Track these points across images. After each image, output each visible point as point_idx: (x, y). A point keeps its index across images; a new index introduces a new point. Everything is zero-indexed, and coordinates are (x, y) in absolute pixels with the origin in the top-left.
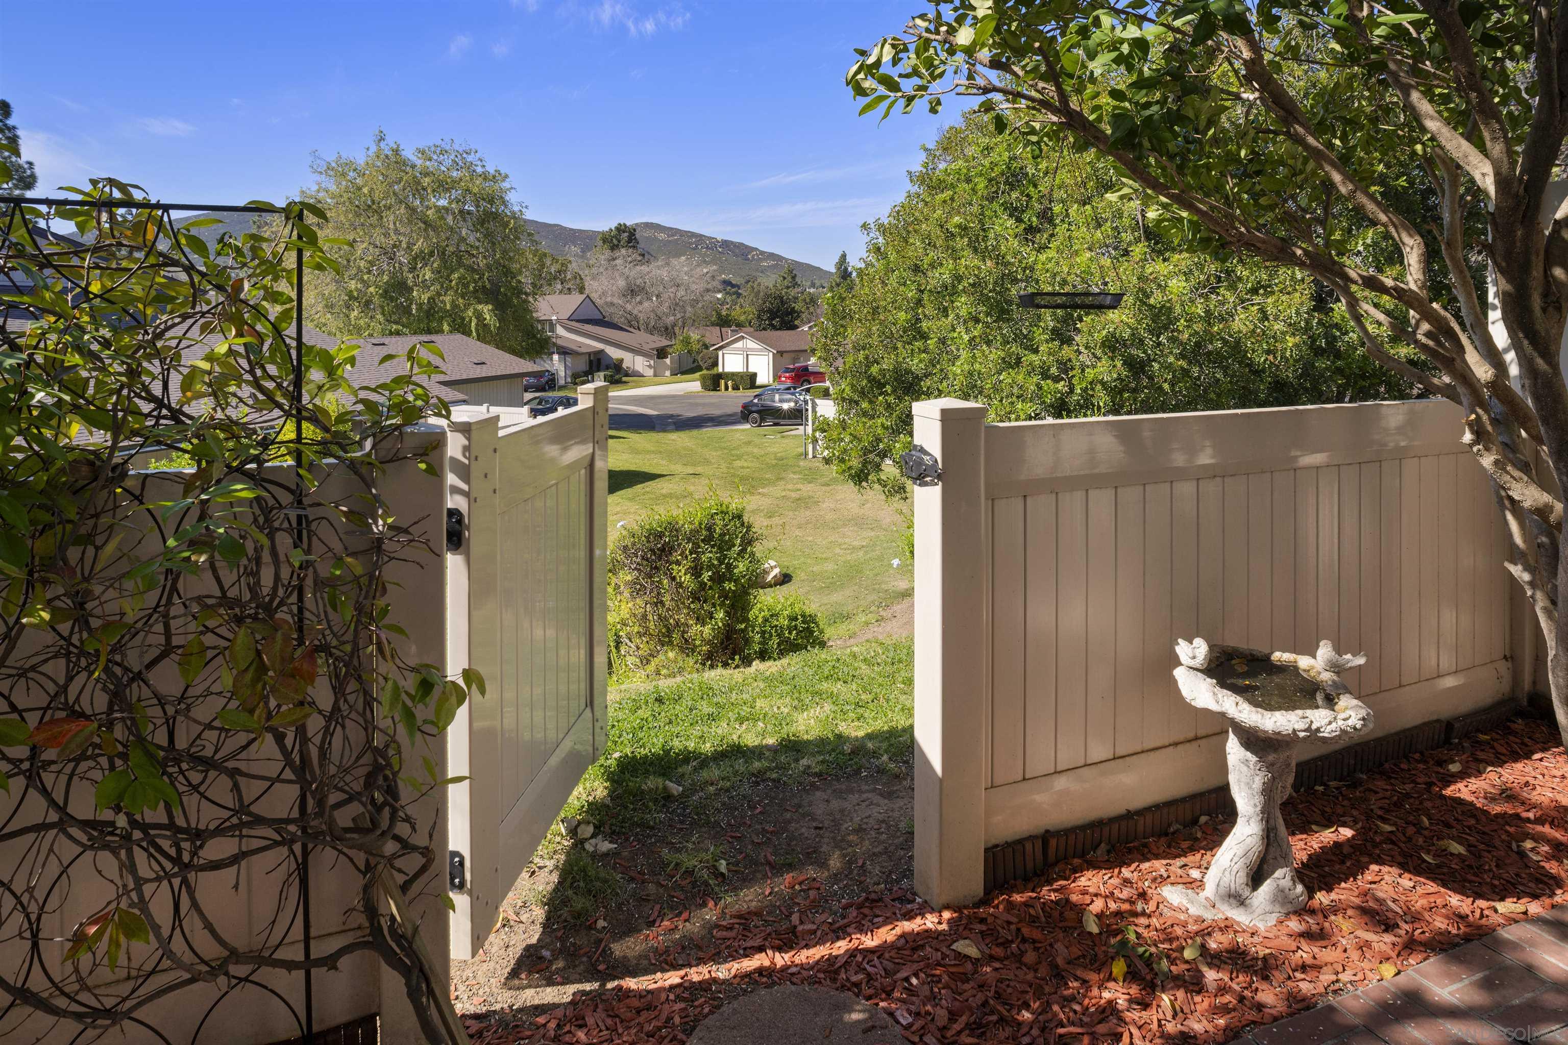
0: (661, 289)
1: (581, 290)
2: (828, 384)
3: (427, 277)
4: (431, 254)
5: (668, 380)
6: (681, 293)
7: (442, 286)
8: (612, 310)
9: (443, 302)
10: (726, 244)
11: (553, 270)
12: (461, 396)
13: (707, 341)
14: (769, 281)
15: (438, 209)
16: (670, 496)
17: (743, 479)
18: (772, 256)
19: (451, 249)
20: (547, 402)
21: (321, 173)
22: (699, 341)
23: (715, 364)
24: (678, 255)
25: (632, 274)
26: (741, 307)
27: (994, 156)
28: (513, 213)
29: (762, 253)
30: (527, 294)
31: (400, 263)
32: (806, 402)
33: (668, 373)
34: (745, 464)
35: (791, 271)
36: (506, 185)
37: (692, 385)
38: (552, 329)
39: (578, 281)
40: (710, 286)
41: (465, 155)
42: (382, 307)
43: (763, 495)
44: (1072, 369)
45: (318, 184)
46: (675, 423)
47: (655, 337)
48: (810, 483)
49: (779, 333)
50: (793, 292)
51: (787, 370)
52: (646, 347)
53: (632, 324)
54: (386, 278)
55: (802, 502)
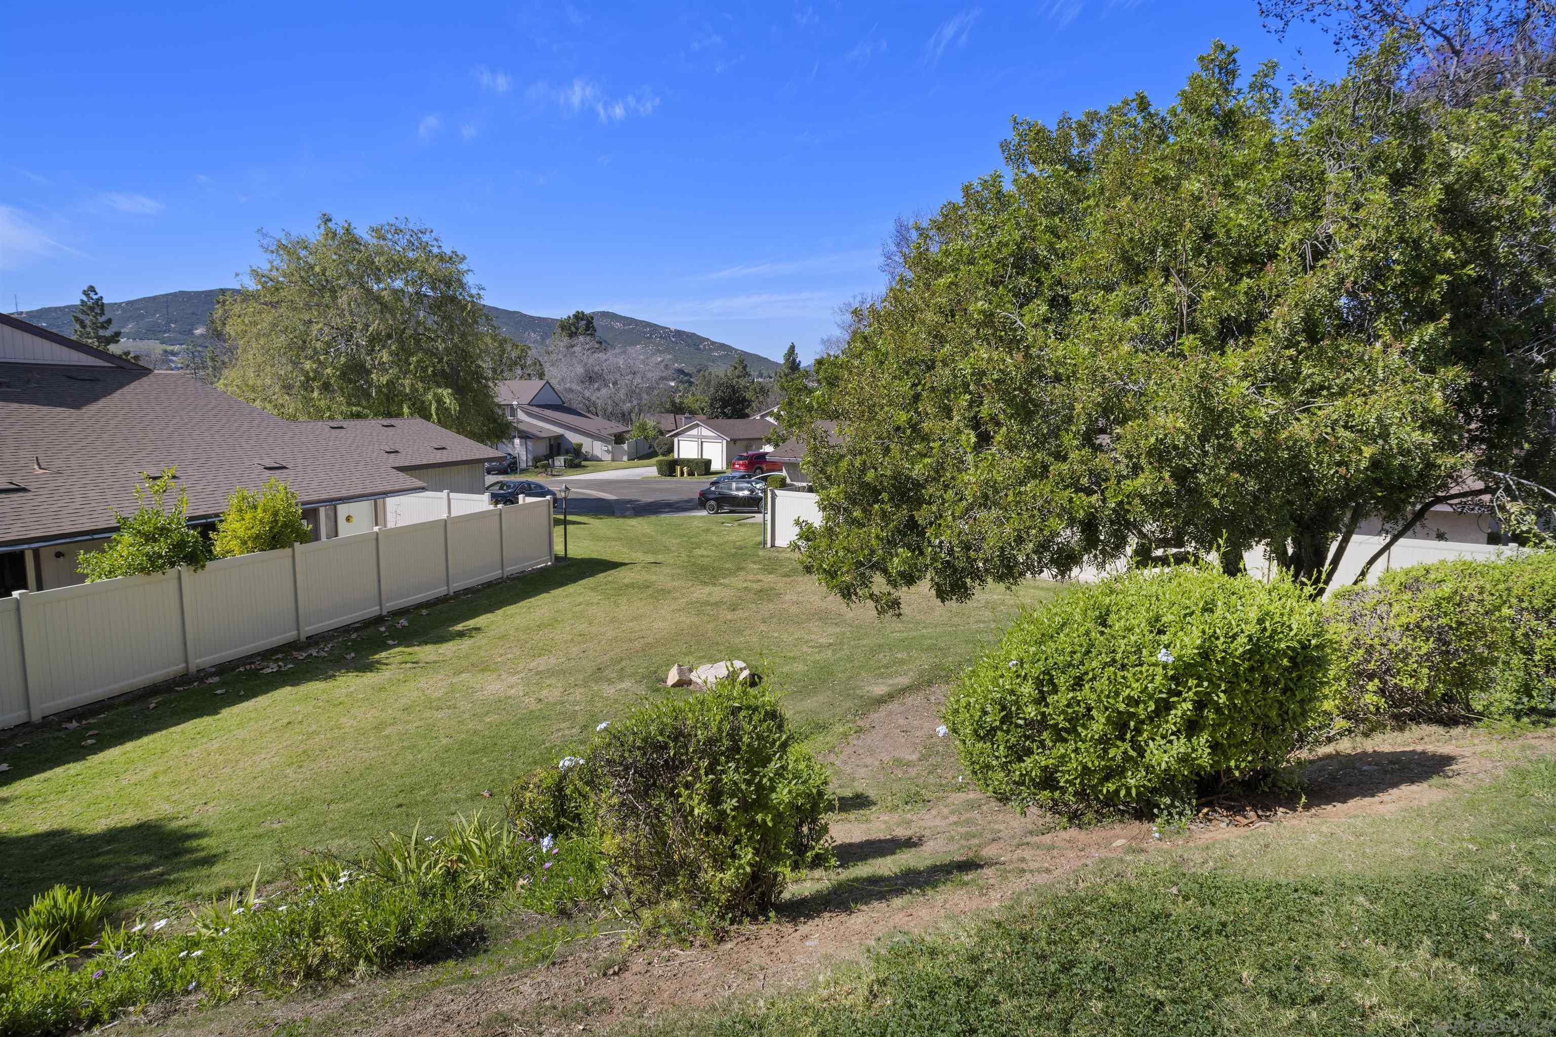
0: (618, 376)
1: (541, 376)
2: (784, 473)
3: (384, 360)
4: (389, 336)
5: (625, 465)
6: (638, 380)
7: (401, 369)
8: (571, 396)
9: (403, 385)
10: (679, 334)
11: (513, 355)
12: (418, 483)
13: (663, 427)
14: (721, 371)
15: (395, 292)
16: (632, 586)
17: (704, 568)
18: (723, 346)
19: (409, 332)
20: (508, 487)
21: (272, 252)
22: (654, 428)
23: (671, 450)
24: (633, 344)
25: (591, 361)
26: (693, 395)
27: (1001, 236)
28: (472, 296)
29: (713, 343)
30: (487, 379)
31: (358, 345)
32: (764, 491)
33: (625, 458)
34: (705, 553)
35: (742, 362)
36: (463, 267)
37: (649, 471)
38: (513, 414)
39: (538, 367)
40: (664, 374)
41: (420, 235)
42: (342, 389)
43: (725, 586)
44: (1107, 480)
45: (271, 262)
46: (634, 509)
47: (613, 424)
48: (770, 573)
49: (731, 421)
50: (743, 382)
51: (741, 458)
52: (604, 433)
53: (590, 410)
54: (343, 360)
55: (765, 594)
